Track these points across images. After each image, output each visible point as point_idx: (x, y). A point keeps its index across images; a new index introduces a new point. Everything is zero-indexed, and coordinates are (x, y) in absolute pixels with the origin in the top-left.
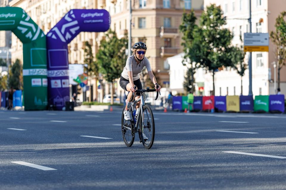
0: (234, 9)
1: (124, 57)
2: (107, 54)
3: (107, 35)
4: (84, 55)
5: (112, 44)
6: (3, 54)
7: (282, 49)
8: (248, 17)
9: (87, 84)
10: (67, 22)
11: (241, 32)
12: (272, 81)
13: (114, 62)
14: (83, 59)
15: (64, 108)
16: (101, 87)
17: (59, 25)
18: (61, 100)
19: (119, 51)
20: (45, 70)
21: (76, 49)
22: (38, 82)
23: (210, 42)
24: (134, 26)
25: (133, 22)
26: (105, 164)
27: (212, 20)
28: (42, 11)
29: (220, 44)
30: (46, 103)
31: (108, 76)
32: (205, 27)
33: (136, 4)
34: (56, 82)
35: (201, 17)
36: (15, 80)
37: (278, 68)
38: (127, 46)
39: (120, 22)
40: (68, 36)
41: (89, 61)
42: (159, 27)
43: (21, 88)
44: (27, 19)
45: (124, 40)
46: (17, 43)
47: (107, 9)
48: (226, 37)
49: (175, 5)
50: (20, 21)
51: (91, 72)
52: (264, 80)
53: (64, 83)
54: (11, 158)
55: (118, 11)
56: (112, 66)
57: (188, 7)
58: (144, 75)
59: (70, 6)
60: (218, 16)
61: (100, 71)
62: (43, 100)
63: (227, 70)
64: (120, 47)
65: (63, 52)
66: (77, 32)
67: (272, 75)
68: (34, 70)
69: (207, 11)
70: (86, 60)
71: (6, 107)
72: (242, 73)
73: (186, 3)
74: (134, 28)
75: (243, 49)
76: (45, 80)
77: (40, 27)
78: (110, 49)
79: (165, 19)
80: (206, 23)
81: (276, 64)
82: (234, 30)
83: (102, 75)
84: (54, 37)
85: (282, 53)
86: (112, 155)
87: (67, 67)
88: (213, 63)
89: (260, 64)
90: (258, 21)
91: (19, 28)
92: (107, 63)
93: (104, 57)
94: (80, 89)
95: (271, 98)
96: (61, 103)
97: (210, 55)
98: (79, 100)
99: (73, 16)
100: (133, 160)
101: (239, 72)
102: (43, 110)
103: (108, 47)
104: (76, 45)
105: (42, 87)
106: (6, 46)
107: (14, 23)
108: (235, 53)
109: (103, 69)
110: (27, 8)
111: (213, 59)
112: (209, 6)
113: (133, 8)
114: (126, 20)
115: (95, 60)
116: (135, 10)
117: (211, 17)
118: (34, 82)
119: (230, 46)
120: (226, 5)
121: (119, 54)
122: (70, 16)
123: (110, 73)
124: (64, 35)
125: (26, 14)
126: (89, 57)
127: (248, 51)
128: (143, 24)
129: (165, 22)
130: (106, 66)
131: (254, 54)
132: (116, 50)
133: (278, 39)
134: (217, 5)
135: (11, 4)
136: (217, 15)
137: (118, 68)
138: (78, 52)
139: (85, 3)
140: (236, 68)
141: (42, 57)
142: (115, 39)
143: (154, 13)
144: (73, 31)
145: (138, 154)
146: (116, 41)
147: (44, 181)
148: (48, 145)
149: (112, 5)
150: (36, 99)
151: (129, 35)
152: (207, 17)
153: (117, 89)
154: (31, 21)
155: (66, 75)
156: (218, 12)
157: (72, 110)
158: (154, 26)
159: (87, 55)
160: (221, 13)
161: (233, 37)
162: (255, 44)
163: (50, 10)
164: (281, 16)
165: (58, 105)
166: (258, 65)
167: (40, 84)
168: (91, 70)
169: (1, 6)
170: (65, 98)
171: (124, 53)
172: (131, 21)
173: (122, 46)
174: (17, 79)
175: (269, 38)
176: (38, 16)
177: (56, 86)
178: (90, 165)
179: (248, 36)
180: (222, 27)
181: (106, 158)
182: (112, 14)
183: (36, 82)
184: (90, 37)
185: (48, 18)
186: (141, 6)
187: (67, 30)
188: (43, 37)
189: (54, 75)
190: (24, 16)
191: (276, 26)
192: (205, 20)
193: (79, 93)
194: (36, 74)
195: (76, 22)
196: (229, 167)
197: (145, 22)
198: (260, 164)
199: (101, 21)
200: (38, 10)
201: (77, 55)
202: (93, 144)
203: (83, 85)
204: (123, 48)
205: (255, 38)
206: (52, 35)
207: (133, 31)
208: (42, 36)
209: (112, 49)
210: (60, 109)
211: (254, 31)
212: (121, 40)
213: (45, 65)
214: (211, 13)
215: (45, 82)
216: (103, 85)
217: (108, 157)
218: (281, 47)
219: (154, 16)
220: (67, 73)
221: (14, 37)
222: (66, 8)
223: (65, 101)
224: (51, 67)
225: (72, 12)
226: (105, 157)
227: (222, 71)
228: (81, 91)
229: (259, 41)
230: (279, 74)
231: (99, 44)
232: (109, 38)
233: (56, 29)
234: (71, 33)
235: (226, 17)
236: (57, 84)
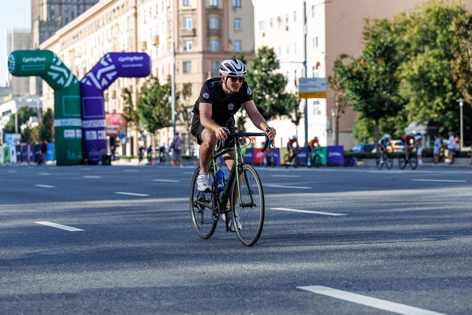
0: (288, 52)
1: (167, 106)
2: (149, 102)
3: (149, 81)
4: (124, 104)
5: (153, 90)
6: (33, 103)
7: (340, 96)
8: (303, 60)
9: (126, 135)
10: (103, 67)
11: (296, 77)
12: (330, 131)
13: (156, 111)
14: (122, 108)
15: (100, 163)
16: (142, 139)
17: (94, 70)
18: (97, 153)
19: (162, 99)
20: (79, 120)
21: (114, 97)
22: (72, 133)
23: (262, 88)
24: (178, 70)
25: (176, 66)
26: (140, 223)
27: (263, 64)
28: (77, 55)
29: (272, 89)
30: (80, 157)
31: (149, 127)
32: (256, 72)
33: (180, 46)
34: (91, 134)
35: (251, 60)
36: (47, 132)
37: (336, 116)
38: (170, 94)
39: (163, 67)
40: (104, 82)
41: (128, 110)
42: (206, 72)
43: (54, 140)
44: (59, 63)
45: (168, 87)
46: (48, 90)
47: (148, 52)
48: (280, 82)
49: (223, 48)
50: (49, 66)
51: (131, 122)
52: (321, 129)
53: (100, 135)
54: (35, 218)
55: (160, 54)
56: (154, 115)
57: (238, 50)
58: (189, 126)
59: (108, 49)
60: (271, 59)
61: (140, 122)
62: (77, 154)
63: (281, 119)
64: (162, 94)
65: (99, 99)
66: (115, 78)
67: (331, 125)
68: (67, 120)
69: (259, 54)
70: (125, 109)
71: (36, 161)
72: (297, 123)
73: (235, 46)
74: (178, 74)
75: (298, 96)
76: (79, 131)
77: (74, 72)
78: (152, 96)
79: (212, 63)
80: (258, 67)
81: (335, 112)
82: (289, 75)
83: (143, 126)
84: (88, 83)
85: (340, 100)
86: (148, 213)
87: (102, 116)
88: (265, 111)
89: (317, 112)
90: (315, 65)
91: (50, 73)
92: (148, 113)
93: (145, 105)
94: (119, 142)
95: (329, 149)
96: (97, 157)
97: (262, 103)
98: (118, 153)
99: (110, 60)
100: (171, 218)
101: (293, 121)
102: (76, 164)
103: (149, 94)
104: (115, 92)
105: (75, 139)
106: (37, 94)
107: (43, 68)
108: (289, 100)
109: (144, 119)
110: (59, 51)
111: (266, 107)
112: (261, 47)
113: (177, 51)
114: (169, 65)
115: (135, 108)
116: (179, 54)
117: (264, 60)
118: (67, 133)
119: (284, 93)
120: (280, 47)
121: (162, 102)
122: (106, 60)
123: (152, 123)
124: (100, 81)
125: (57, 58)
126: (128, 105)
127: (304, 97)
128: (188, 68)
129: (212, 67)
130: (147, 115)
131: (311, 101)
132: (158, 98)
133: (336, 84)
134: (270, 48)
135: (42, 47)
136: (269, 58)
137: (161, 117)
138: (117, 100)
139: (124, 45)
140: (290, 117)
141: (76, 106)
142: (156, 86)
143: (200, 56)
144: (110, 76)
145: (177, 212)
146: (158, 88)
147: (70, 244)
148: (78, 203)
149: (154, 47)
150: (69, 153)
151: (172, 81)
152: (259, 61)
153: (159, 141)
154: (62, 65)
155: (102, 126)
156: (271, 54)
157: (109, 164)
158: (200, 70)
159: (127, 103)
160: (274, 56)
161: (287, 82)
162: (311, 90)
163: (85, 53)
164: (339, 58)
165: (93, 159)
166: (314, 113)
167: (73, 136)
168: (130, 120)
169: (31, 49)
170: (102, 151)
171: (167, 100)
172: (174, 65)
173: (165, 93)
174: (49, 131)
175: (327, 84)
176: (72, 60)
177: (92, 137)
178: (123, 224)
179: (304, 81)
180: (275, 72)
181: (141, 217)
182: (153, 58)
183: (70, 134)
184: (130, 84)
185: (83, 62)
186: (185, 48)
187: (104, 75)
188: (76, 84)
189: (89, 126)
190: (54, 60)
191: (334, 70)
192: (256, 64)
193: (118, 146)
194: (68, 124)
195: (113, 67)
196: (277, 225)
197: (190, 66)
198: (311, 221)
199: (141, 65)
200: (72, 53)
201: (115, 103)
202: (127, 201)
203: (123, 136)
204: (166, 96)
205: (311, 83)
206: (86, 81)
207: (177, 76)
208: (76, 82)
209: (154, 96)
210: (96, 163)
211: (310, 76)
212: (163, 87)
213: (79, 115)
214: (263, 56)
215: (79, 133)
216: (144, 137)
217: (143, 215)
218: (340, 93)
219: (200, 60)
220: (103, 123)
221: (45, 84)
222: (103, 52)
223: (102, 154)
224: (85, 117)
225: (108, 56)
226: (140, 215)
227: (275, 120)
228: (120, 144)
229: (315, 87)
230: (337, 123)
231: (140, 91)
232: (151, 84)
233: (91, 75)
234: (107, 79)
235: (278, 60)
236: (92, 136)
